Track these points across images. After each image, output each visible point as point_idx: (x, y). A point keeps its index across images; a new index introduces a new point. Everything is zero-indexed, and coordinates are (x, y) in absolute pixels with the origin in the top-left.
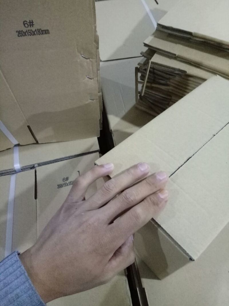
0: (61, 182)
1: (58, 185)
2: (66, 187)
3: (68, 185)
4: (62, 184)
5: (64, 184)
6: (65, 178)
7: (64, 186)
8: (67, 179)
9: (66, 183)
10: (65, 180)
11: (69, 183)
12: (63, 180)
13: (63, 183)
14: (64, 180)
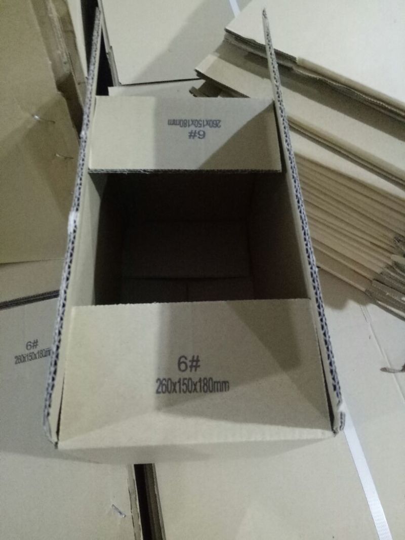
0: (24, 351)
1: (16, 357)
2: (32, 361)
3: (36, 358)
4: (24, 356)
5: (27, 356)
6: (30, 342)
7: (28, 359)
8: (35, 343)
9: (33, 353)
10: (31, 348)
11: (38, 353)
12: (27, 346)
13: (27, 352)
14: (29, 347)
